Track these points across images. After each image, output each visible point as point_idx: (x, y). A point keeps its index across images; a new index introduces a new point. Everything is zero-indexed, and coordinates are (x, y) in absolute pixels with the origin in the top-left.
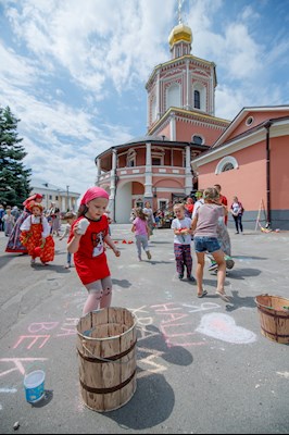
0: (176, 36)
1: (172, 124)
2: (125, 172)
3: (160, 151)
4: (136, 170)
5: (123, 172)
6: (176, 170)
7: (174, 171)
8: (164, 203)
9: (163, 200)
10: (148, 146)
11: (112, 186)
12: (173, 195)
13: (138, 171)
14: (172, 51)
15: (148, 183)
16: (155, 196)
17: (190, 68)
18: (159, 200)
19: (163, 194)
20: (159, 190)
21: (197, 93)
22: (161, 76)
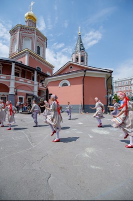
0: (29, 16)
1: (27, 57)
3: (19, 69)
6: (29, 81)
7: (28, 82)
8: (22, 98)
9: (21, 96)
10: (13, 65)
12: (27, 95)
13: (4, 78)
14: (26, 22)
15: (12, 86)
16: (16, 94)
17: (37, 35)
18: (18, 97)
19: (21, 94)
20: (19, 91)
21: (39, 48)
22: (20, 31)
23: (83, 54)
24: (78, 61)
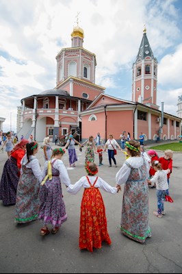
0: (75, 32)
1: (71, 85)
2: (42, 111)
3: (64, 100)
4: (49, 111)
5: (41, 111)
7: (72, 113)
8: (66, 130)
9: (65, 128)
10: (57, 98)
11: (34, 119)
12: (71, 126)
13: (50, 111)
14: (72, 40)
15: (56, 118)
16: (61, 126)
17: (82, 55)
18: (62, 129)
19: (65, 126)
20: (63, 123)
21: (85, 69)
22: (65, 55)
23: (148, 62)
24: (140, 74)
